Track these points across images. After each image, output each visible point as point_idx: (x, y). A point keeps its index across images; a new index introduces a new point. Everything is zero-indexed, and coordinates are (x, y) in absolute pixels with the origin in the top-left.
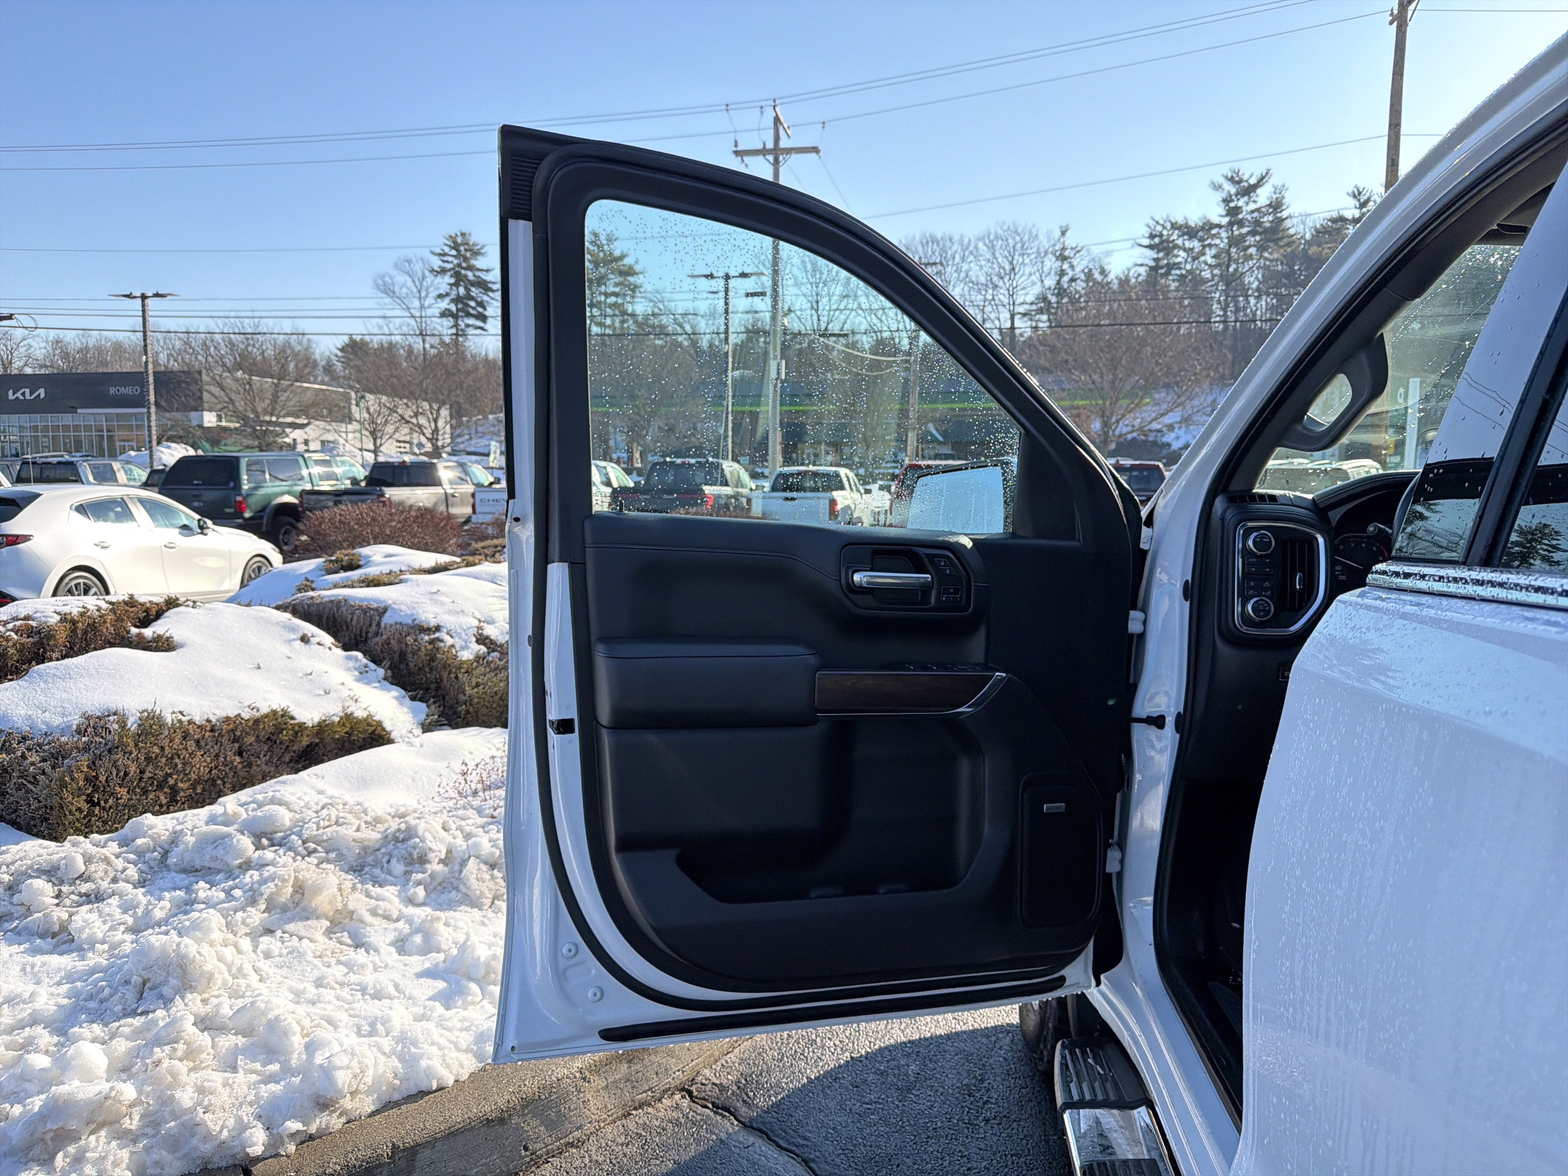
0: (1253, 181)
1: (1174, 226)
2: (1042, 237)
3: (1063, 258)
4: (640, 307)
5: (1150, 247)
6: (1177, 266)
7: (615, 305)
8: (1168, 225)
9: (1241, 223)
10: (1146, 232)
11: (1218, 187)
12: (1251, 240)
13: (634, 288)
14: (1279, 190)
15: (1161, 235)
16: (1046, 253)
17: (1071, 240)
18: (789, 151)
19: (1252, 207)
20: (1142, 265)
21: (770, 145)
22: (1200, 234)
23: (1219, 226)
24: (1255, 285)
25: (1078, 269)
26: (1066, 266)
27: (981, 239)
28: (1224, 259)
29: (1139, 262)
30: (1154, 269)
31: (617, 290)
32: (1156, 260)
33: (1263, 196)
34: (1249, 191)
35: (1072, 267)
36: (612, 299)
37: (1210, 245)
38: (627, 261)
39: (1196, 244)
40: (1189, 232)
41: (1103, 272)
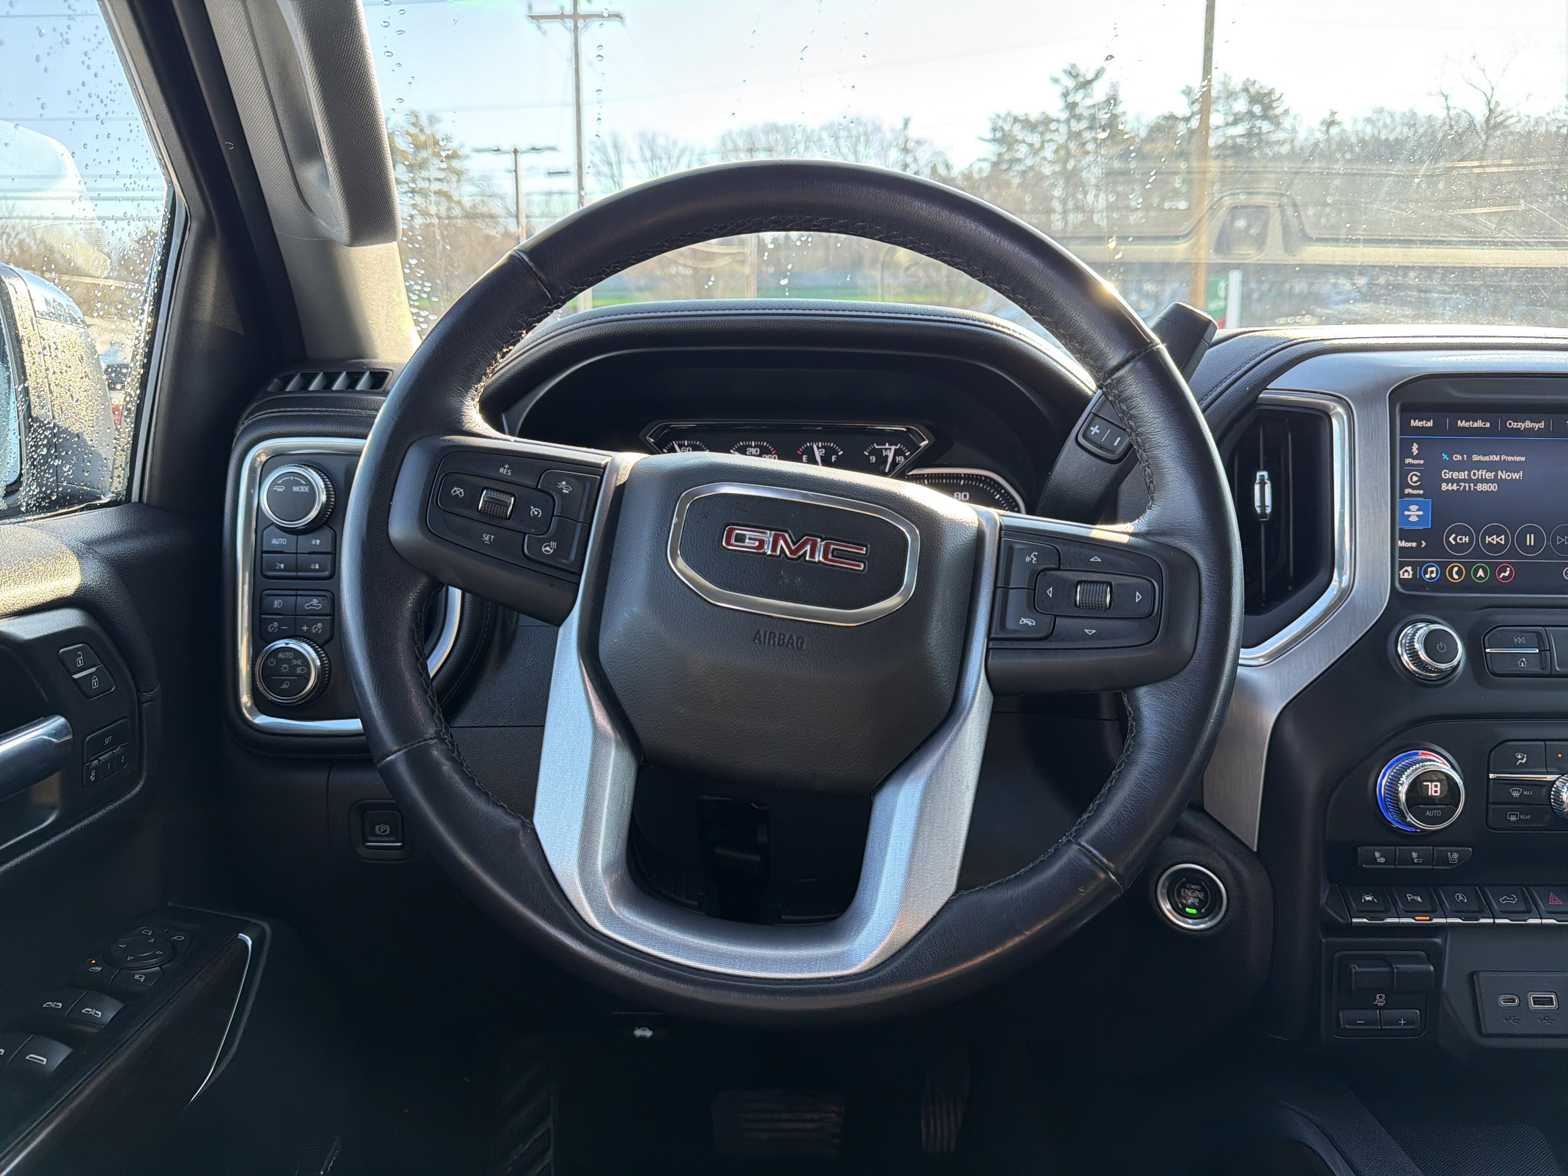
0: (1090, 76)
1: (1016, 120)
2: (886, 128)
3: (906, 150)
4: (466, 193)
5: (994, 140)
6: (1019, 160)
7: (439, 193)
8: (1010, 120)
9: (1079, 118)
10: (989, 125)
11: (1056, 81)
12: (1087, 135)
13: (459, 173)
14: (1114, 86)
15: (1002, 129)
16: (890, 145)
17: (914, 133)
18: (588, 17)
19: (1089, 102)
20: (984, 160)
21: (569, 9)
22: (1041, 129)
23: (1058, 121)
24: (1093, 181)
25: (922, 163)
26: (909, 160)
27: (825, 128)
28: (1063, 154)
29: (982, 157)
30: (995, 165)
31: (442, 175)
32: (1000, 155)
33: (1099, 92)
34: (1086, 84)
35: (915, 160)
36: (436, 186)
37: (1051, 140)
38: (454, 145)
39: (1035, 139)
40: (1030, 125)
41: (948, 167)
